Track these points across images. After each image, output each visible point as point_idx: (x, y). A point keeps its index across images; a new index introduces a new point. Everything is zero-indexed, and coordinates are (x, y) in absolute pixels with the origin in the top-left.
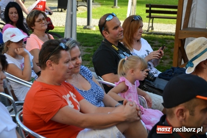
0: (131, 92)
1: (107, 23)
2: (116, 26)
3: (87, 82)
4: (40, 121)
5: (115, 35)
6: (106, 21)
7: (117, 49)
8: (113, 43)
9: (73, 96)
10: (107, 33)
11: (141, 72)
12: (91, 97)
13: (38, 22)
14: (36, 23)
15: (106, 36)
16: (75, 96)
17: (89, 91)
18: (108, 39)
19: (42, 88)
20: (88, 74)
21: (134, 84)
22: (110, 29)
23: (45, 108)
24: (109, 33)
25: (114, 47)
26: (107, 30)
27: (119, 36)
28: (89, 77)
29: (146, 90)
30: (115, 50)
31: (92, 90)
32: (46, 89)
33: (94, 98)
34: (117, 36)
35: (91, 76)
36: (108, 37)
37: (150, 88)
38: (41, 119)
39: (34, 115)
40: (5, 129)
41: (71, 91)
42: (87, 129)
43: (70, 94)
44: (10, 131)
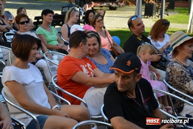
0: (143, 68)
1: (133, 22)
2: (139, 23)
3: (106, 59)
4: (66, 80)
5: (139, 30)
6: (132, 21)
7: (141, 40)
8: (138, 36)
9: (90, 66)
10: (133, 29)
11: (150, 55)
12: (106, 69)
13: (98, 22)
14: (96, 23)
15: (133, 31)
16: (91, 67)
17: (105, 65)
18: (134, 33)
19: (67, 59)
20: (107, 54)
21: (146, 63)
22: (135, 26)
23: (67, 72)
24: (134, 29)
25: (139, 38)
26: (133, 27)
27: (142, 30)
28: (108, 56)
29: (158, 68)
30: (139, 40)
31: (108, 64)
32: (70, 60)
33: (108, 70)
34: (140, 30)
35: (109, 56)
36: (134, 31)
37: (162, 67)
38: (66, 79)
39: (62, 76)
40: (34, 81)
41: (89, 63)
42: (92, 87)
43: (87, 65)
44: (38, 83)
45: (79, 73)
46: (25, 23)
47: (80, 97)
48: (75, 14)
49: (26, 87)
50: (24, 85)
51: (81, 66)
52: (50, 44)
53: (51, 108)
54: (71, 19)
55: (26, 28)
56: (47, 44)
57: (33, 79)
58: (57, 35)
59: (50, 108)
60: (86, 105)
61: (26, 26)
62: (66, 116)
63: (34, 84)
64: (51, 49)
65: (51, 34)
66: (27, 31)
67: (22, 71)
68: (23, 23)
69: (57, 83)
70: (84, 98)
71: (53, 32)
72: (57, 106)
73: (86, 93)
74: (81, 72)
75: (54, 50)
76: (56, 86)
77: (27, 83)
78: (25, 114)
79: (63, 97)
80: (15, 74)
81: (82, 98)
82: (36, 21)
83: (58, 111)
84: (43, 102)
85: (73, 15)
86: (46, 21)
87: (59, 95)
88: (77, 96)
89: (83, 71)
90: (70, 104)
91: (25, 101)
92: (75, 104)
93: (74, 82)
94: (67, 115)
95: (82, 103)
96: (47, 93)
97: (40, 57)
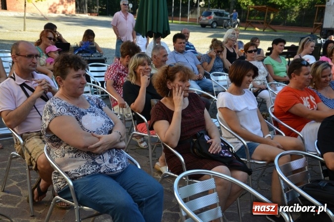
16: (314, 99)
19: (285, 90)
32: (289, 91)
38: (283, 110)
39: (278, 106)
40: (246, 108)
41: (312, 96)
42: (313, 121)
43: (309, 97)
44: (251, 110)
45: (299, 105)
46: (253, 52)
47: (297, 130)
48: (309, 44)
49: (238, 114)
50: (236, 112)
51: (301, 98)
52: (278, 75)
53: (264, 137)
54: (305, 51)
55: (253, 57)
56: (274, 74)
57: (246, 106)
58: (286, 66)
59: (262, 136)
60: (302, 139)
61: (253, 55)
62: (278, 147)
63: (246, 111)
64: (278, 80)
65: (279, 65)
66: (254, 60)
67: (235, 97)
68: (251, 52)
69: (273, 113)
70: (302, 131)
71: (283, 63)
72: (270, 135)
73: (305, 127)
74: (301, 104)
75: (281, 82)
76: (273, 116)
77: (239, 110)
78: (237, 139)
79: (279, 129)
80: (228, 101)
81: (300, 131)
82: (269, 51)
83: (270, 140)
84: (255, 129)
85: (307, 46)
86: (276, 50)
87: (275, 125)
88: (295, 129)
89: (303, 103)
90: (284, 135)
91: (237, 128)
92: (291, 136)
93: (292, 114)
94: (279, 145)
95: (299, 136)
96: (260, 121)
97: (264, 87)
